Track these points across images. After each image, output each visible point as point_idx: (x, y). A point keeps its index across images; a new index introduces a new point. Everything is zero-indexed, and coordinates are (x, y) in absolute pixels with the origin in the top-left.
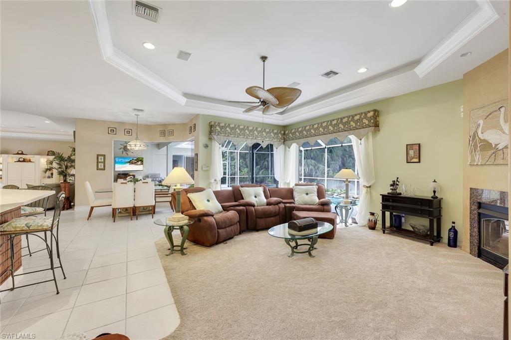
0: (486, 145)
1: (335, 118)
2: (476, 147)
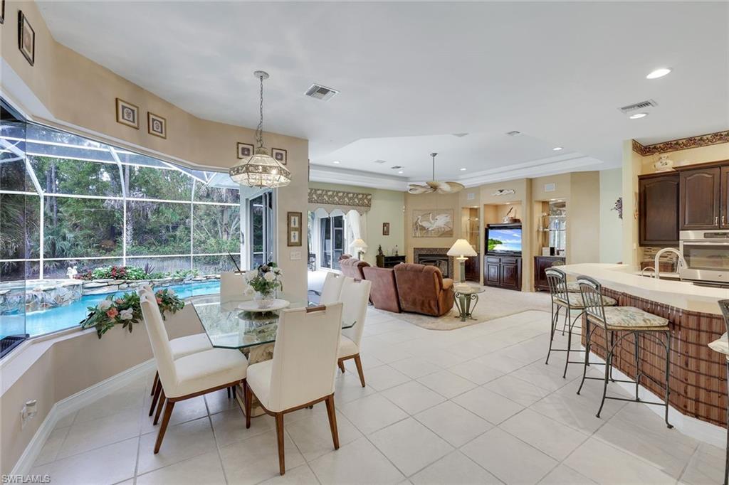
0: (423, 228)
2: (417, 228)
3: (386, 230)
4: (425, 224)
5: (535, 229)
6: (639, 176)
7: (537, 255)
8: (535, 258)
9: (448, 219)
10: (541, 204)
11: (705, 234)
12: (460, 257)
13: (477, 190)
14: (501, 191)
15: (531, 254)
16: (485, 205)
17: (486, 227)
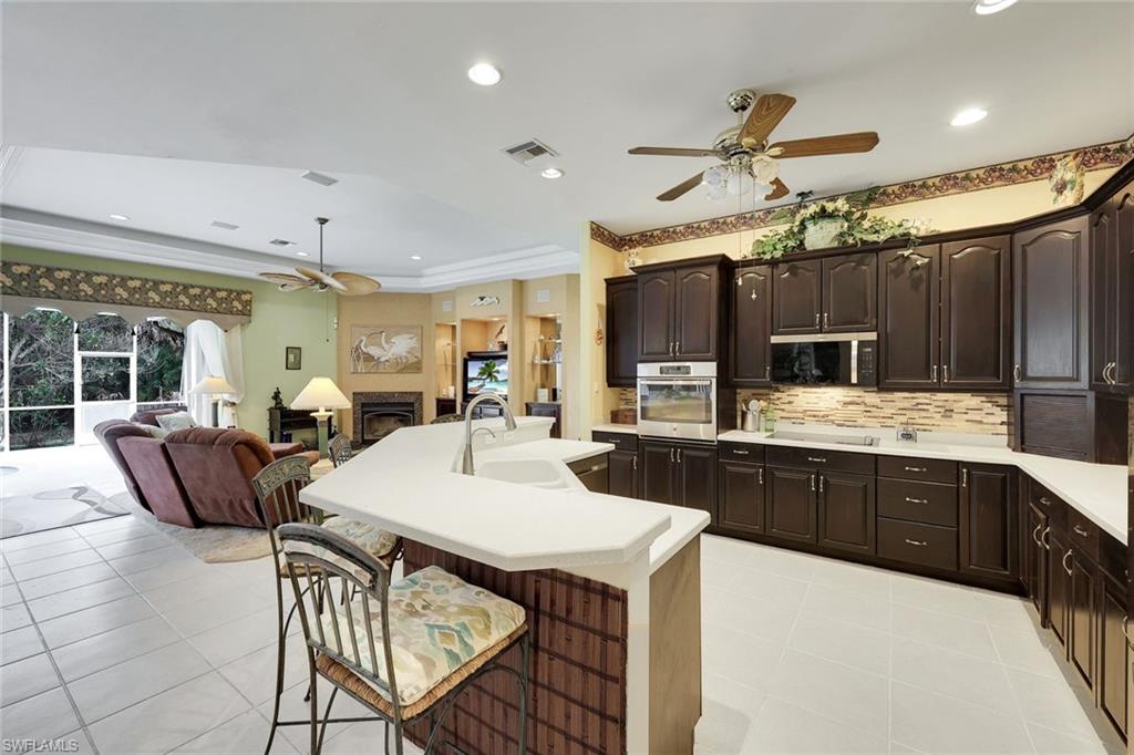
0: (369, 358)
1: (171, 279)
2: (358, 357)
3: (294, 359)
4: (374, 351)
5: (528, 360)
6: (606, 280)
7: (531, 400)
8: (527, 405)
9: (414, 343)
10: (539, 322)
11: (661, 368)
12: (317, 411)
13: (450, 294)
14: (482, 299)
15: (522, 399)
16: (463, 321)
17: (466, 356)
